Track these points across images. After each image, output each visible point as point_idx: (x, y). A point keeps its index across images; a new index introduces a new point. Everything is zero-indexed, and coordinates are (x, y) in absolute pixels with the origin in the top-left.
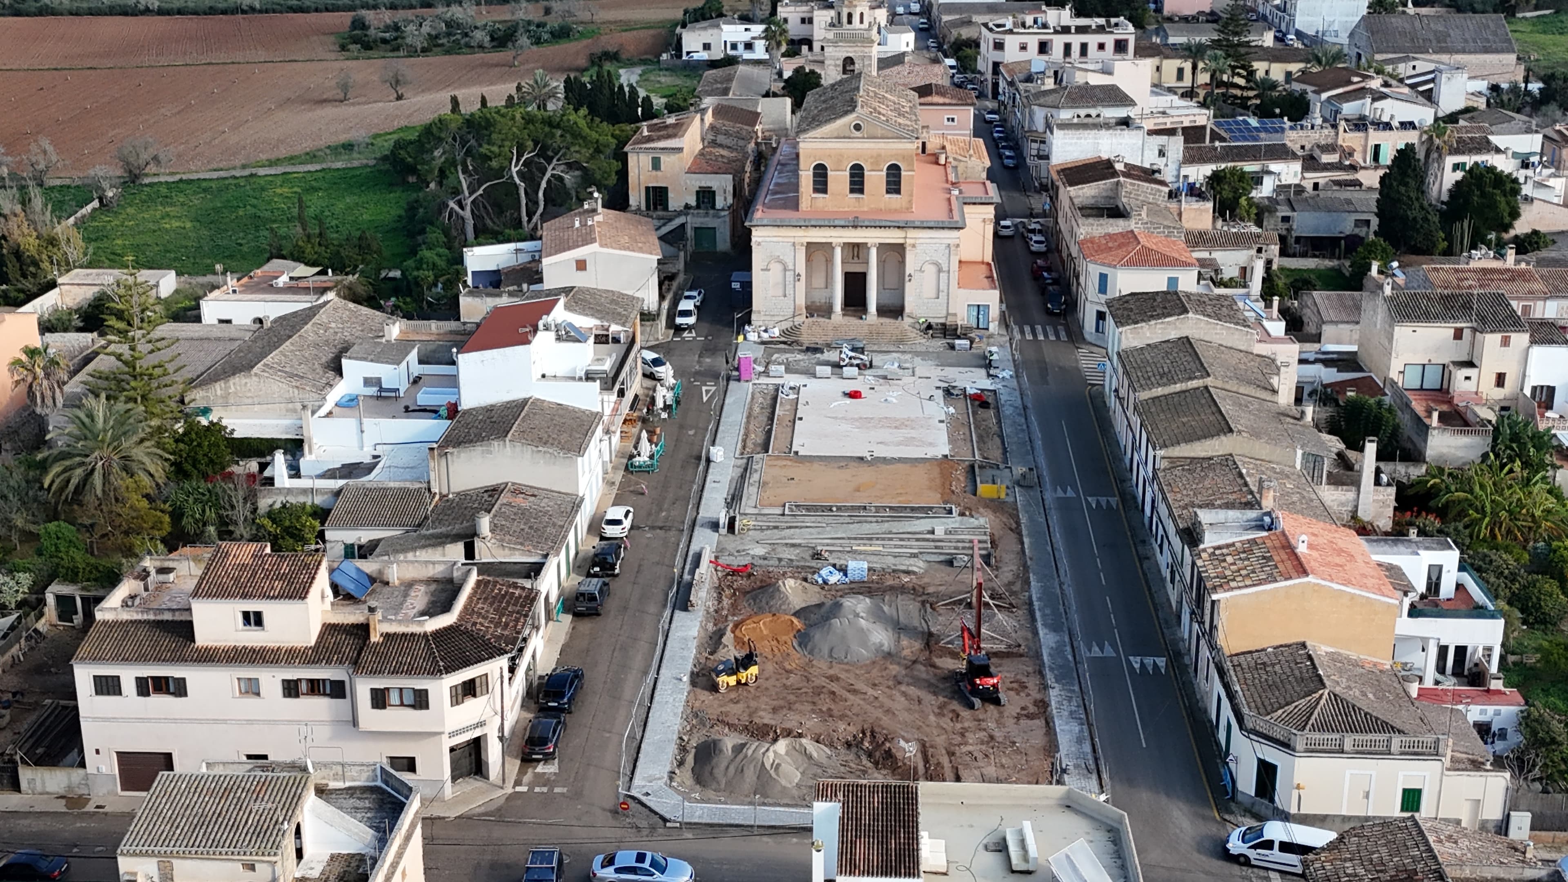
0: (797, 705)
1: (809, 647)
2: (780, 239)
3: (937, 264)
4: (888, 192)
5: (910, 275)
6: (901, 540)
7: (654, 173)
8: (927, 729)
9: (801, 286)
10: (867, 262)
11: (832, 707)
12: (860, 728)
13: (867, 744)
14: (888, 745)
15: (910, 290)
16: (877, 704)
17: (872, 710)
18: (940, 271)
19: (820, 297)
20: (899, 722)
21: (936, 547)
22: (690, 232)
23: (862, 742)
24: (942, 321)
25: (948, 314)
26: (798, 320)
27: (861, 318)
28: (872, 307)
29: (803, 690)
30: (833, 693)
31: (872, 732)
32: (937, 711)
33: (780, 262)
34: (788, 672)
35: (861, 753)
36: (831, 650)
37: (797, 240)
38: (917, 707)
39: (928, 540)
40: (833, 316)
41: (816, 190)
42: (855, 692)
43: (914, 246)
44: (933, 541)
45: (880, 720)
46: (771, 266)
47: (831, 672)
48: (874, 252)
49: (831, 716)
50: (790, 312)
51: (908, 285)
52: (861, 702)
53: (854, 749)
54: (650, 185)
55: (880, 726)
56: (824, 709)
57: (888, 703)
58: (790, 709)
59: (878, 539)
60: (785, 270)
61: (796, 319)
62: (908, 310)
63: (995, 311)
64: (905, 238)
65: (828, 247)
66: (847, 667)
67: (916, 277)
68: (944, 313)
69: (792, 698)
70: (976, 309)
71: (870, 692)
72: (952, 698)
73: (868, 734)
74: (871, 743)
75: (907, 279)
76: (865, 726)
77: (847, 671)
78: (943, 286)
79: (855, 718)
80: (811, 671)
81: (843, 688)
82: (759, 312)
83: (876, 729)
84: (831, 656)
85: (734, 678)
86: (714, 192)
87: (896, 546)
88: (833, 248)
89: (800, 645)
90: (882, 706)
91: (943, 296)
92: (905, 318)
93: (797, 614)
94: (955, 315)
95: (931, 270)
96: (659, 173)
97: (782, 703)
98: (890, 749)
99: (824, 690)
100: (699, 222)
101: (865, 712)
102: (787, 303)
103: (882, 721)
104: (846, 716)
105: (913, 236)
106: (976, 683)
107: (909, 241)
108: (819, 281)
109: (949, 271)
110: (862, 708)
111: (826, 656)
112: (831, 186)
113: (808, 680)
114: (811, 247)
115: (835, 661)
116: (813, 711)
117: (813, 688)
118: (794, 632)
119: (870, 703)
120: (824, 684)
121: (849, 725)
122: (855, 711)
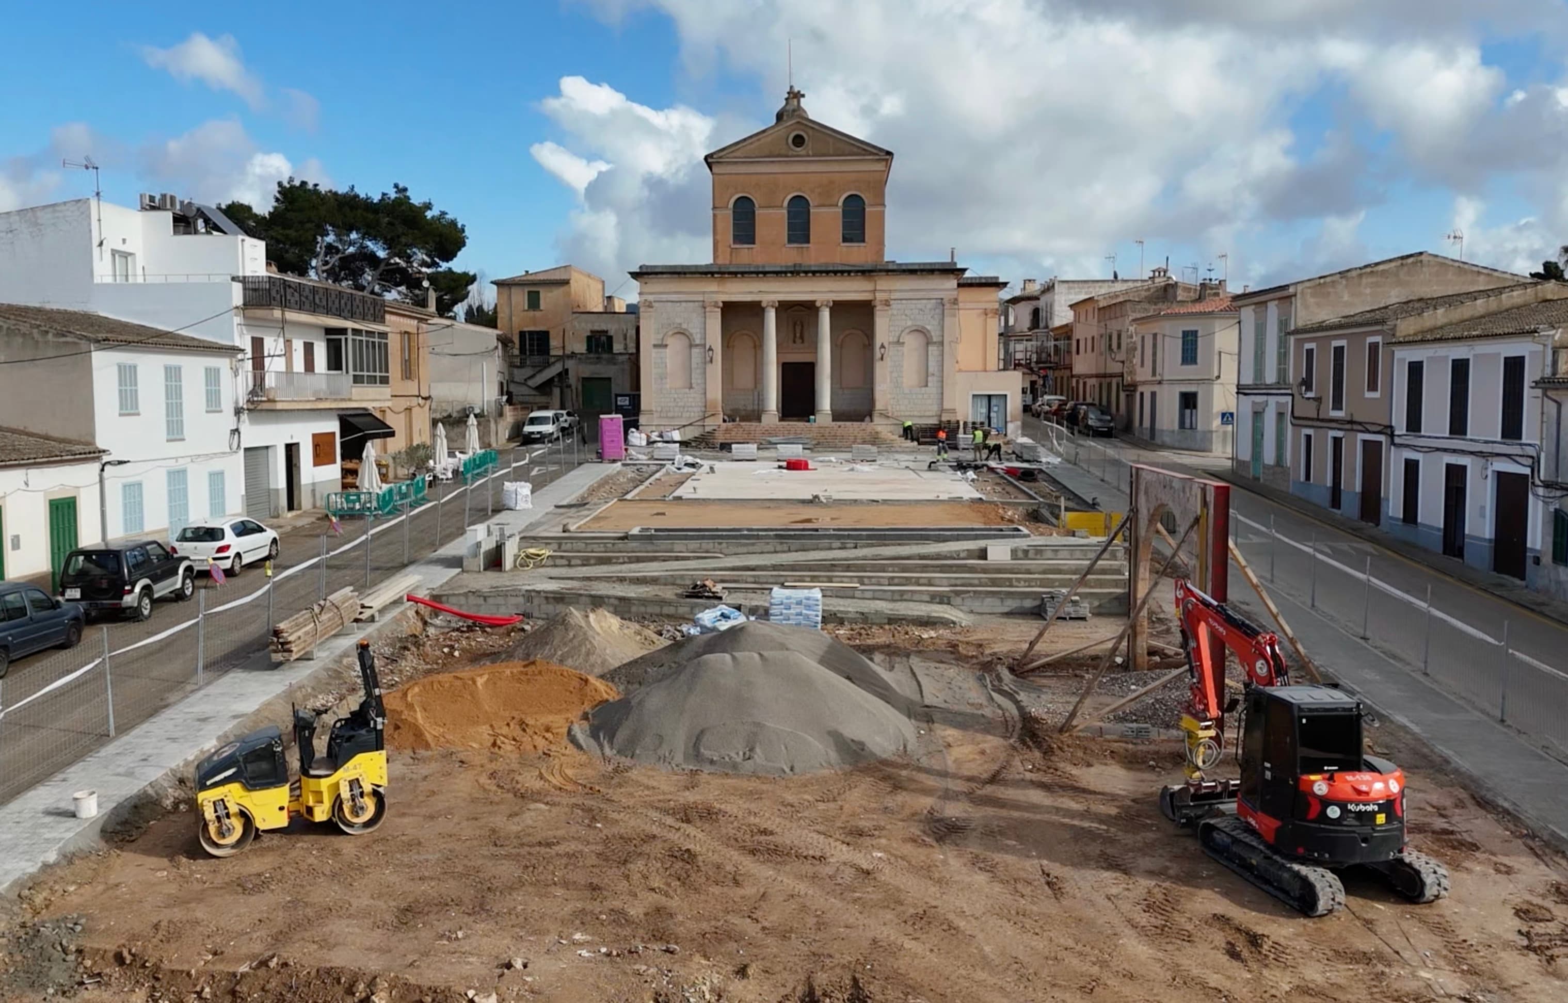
0: (521, 900)
1: (622, 735)
2: (682, 297)
3: (920, 331)
4: (845, 240)
5: (883, 346)
6: (905, 569)
7: (531, 313)
8: (1133, 992)
9: (715, 371)
10: (814, 347)
11: (673, 903)
12: (794, 983)
15: (882, 372)
16: (871, 894)
17: (852, 915)
18: (928, 343)
19: (745, 403)
20: (985, 962)
21: (994, 583)
22: (572, 380)
25: (942, 410)
26: (711, 424)
27: (808, 421)
28: (825, 402)
29: (560, 848)
30: (689, 857)
32: (1143, 919)
33: (682, 333)
34: (523, 796)
37: (707, 298)
38: (1048, 906)
39: (972, 569)
40: (764, 418)
41: (738, 239)
42: (777, 854)
43: (887, 303)
44: (984, 571)
45: (894, 950)
46: (669, 341)
47: (691, 797)
48: (825, 316)
49: (658, 936)
50: (695, 415)
51: (879, 365)
52: (802, 887)
54: (526, 329)
55: (895, 977)
56: (636, 911)
57: (919, 891)
58: (480, 908)
59: (848, 568)
60: (691, 346)
61: (708, 422)
62: (879, 405)
63: (1015, 402)
64: (874, 291)
65: (755, 310)
66: (754, 785)
67: (891, 352)
68: (934, 409)
69: (507, 870)
70: (985, 401)
71: (840, 853)
72: (1190, 879)
75: (878, 355)
76: (821, 979)
78: (933, 366)
79: (772, 945)
80: (616, 794)
81: (731, 841)
82: (651, 412)
83: (875, 992)
84: (698, 756)
85: (281, 795)
86: (610, 339)
87: (892, 581)
88: (763, 310)
89: (594, 735)
90: (893, 900)
91: (933, 381)
92: (877, 419)
93: (610, 676)
94: (953, 411)
95: (912, 343)
96: (538, 314)
97: (451, 888)
99: (656, 848)
100: (587, 370)
101: (820, 926)
102: (693, 401)
103: (902, 964)
104: (731, 935)
105: (885, 287)
106: (1304, 797)
107: (879, 296)
108: (744, 379)
109: (942, 343)
110: (804, 908)
111: (679, 757)
112: (761, 231)
113: (594, 819)
114: (730, 310)
115: (707, 768)
116: (582, 919)
117: (606, 841)
118: (587, 707)
119: (843, 891)
120: (655, 830)
121: (742, 972)
122: (772, 918)
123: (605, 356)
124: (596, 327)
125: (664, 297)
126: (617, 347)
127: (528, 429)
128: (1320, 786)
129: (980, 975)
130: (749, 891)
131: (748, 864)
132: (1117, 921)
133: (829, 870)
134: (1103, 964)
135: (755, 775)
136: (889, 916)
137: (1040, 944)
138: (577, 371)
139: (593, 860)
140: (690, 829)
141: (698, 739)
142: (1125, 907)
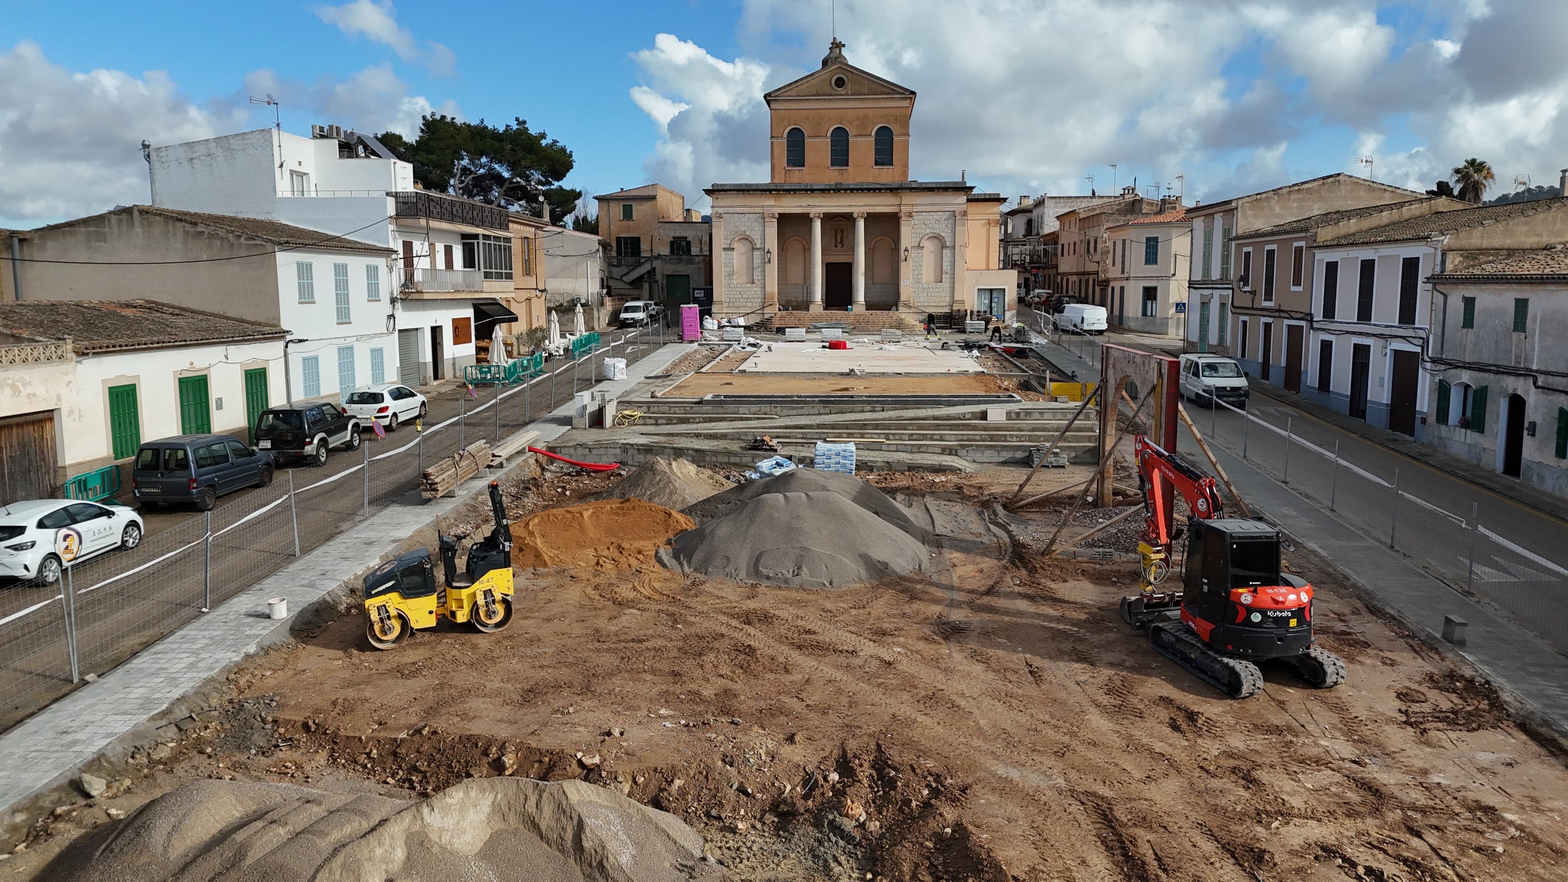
1: (697, 557)
2: (746, 210)
3: (937, 238)
4: (877, 164)
5: (906, 250)
6: (922, 427)
7: (626, 223)
8: (1095, 757)
9: (773, 270)
10: (852, 250)
11: (737, 687)
12: (831, 748)
13: (858, 811)
14: (949, 814)
15: (906, 272)
16: (892, 680)
17: (877, 695)
18: (943, 246)
19: (796, 295)
20: (980, 732)
21: (992, 438)
22: (659, 277)
23: (837, 802)
24: (947, 310)
25: (953, 301)
26: (769, 312)
27: (847, 310)
28: (860, 295)
29: (650, 644)
30: (750, 651)
31: (881, 764)
32: (1104, 700)
33: (746, 239)
34: (620, 604)
35: (835, 847)
36: (757, 561)
37: (767, 211)
38: (1031, 690)
39: (974, 428)
40: (811, 307)
41: (790, 163)
42: (818, 649)
43: (910, 215)
44: (985, 429)
45: (909, 723)
46: (736, 245)
47: (752, 605)
48: (861, 225)
49: (726, 711)
50: (757, 305)
51: (903, 265)
52: (838, 675)
53: (806, 833)
54: (621, 236)
55: (910, 744)
56: (708, 692)
57: (930, 678)
58: (587, 690)
59: (876, 427)
60: (753, 249)
61: (766, 310)
62: (903, 297)
63: (1012, 294)
64: (900, 205)
65: (805, 220)
66: (799, 596)
67: (913, 254)
68: (947, 301)
69: (608, 660)
70: (988, 295)
71: (868, 648)
72: (1142, 669)
73: (865, 773)
74: (878, 805)
75: (903, 257)
76: (852, 745)
77: (801, 604)
78: (946, 266)
79: (814, 719)
80: (693, 603)
81: (783, 639)
82: (721, 303)
83: (894, 755)
84: (757, 573)
85: (431, 602)
86: (689, 243)
87: (911, 437)
88: (811, 219)
89: (676, 556)
90: (909, 684)
91: (946, 278)
92: (901, 309)
93: (688, 511)
94: (962, 302)
95: (929, 246)
96: (631, 223)
97: (564, 674)
98: (959, 827)
99: (724, 644)
100: (671, 269)
101: (851, 705)
102: (755, 292)
103: (915, 733)
104: (783, 711)
105: (909, 201)
106: (1234, 605)
107: (904, 209)
108: (796, 275)
109: (954, 247)
110: (839, 691)
111: (743, 574)
112: (810, 156)
113: (675, 621)
114: (784, 220)
115: (764, 583)
116: (666, 698)
117: (685, 639)
118: (670, 535)
119: (869, 678)
120: (723, 630)
121: (791, 739)
122: (815, 697)
123: (685, 257)
124: (678, 234)
125: (731, 210)
126: (695, 251)
127: (623, 316)
128: (1246, 598)
129: (977, 742)
130: (797, 677)
131: (797, 657)
132: (1084, 701)
133: (858, 662)
134: (1073, 735)
135: (802, 588)
136: (906, 696)
137: (1023, 719)
138: (663, 269)
139: (675, 653)
140: (751, 630)
141: (758, 560)
142: (1091, 690)
